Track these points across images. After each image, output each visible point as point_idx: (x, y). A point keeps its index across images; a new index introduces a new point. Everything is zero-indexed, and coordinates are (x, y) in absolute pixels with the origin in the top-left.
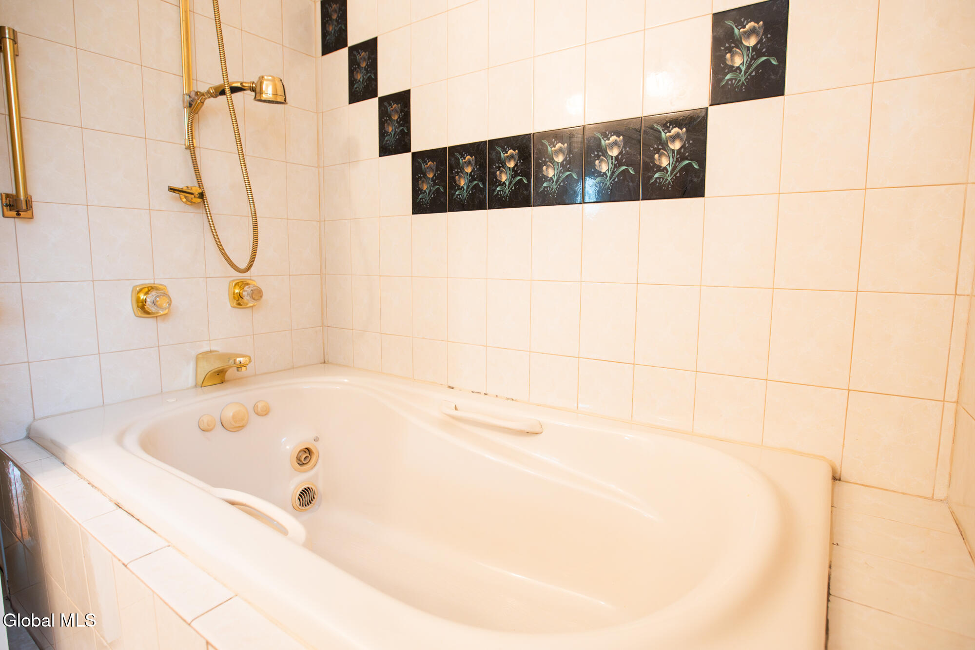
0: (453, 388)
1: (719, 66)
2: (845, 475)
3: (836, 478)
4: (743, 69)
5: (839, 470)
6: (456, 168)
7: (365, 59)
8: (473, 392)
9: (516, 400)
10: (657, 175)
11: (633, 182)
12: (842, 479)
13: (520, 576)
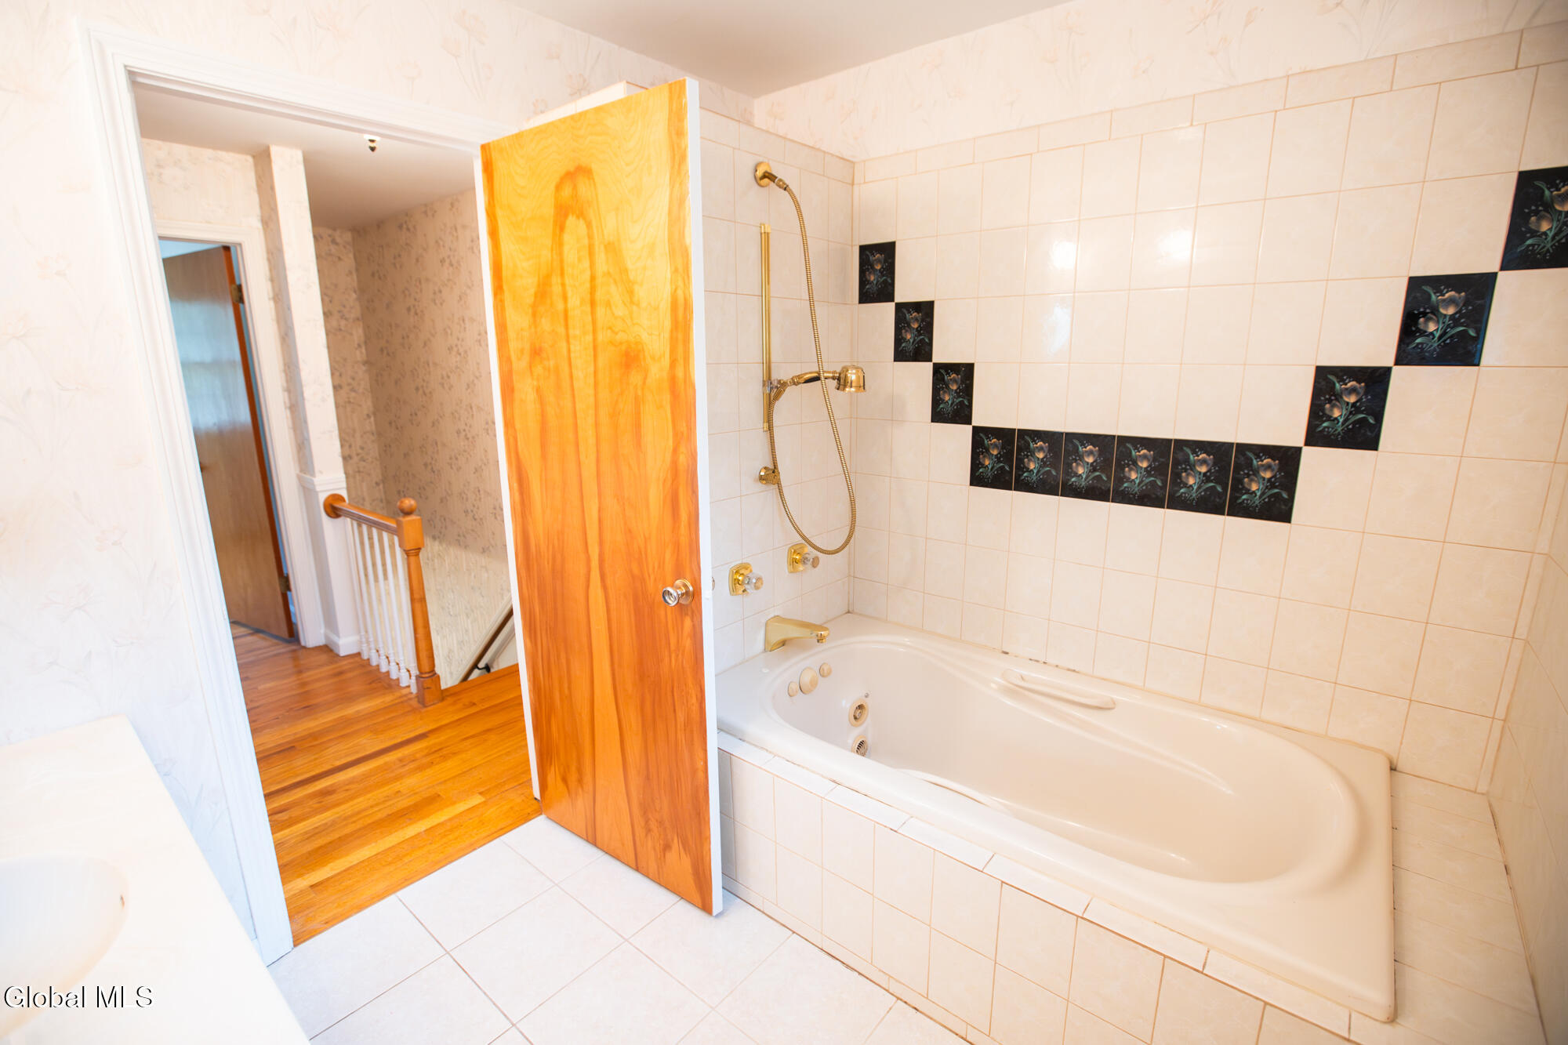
0: (1007, 653)
1: (1317, 413)
2: (1399, 768)
3: (1393, 769)
4: (1341, 420)
5: (1395, 762)
6: (1026, 451)
7: (917, 320)
8: (1031, 660)
9: (1078, 672)
10: (1244, 497)
11: (1220, 498)
12: (1398, 769)
13: (1076, 825)
